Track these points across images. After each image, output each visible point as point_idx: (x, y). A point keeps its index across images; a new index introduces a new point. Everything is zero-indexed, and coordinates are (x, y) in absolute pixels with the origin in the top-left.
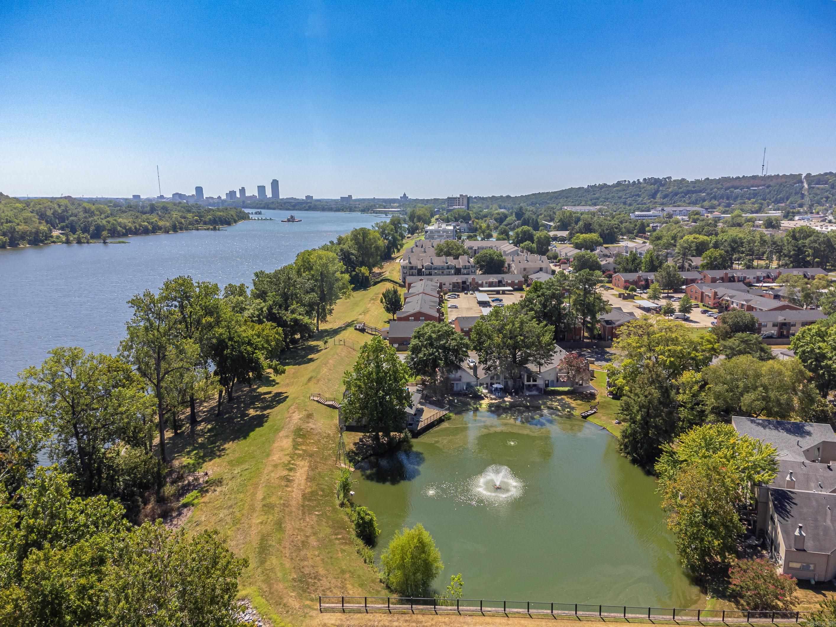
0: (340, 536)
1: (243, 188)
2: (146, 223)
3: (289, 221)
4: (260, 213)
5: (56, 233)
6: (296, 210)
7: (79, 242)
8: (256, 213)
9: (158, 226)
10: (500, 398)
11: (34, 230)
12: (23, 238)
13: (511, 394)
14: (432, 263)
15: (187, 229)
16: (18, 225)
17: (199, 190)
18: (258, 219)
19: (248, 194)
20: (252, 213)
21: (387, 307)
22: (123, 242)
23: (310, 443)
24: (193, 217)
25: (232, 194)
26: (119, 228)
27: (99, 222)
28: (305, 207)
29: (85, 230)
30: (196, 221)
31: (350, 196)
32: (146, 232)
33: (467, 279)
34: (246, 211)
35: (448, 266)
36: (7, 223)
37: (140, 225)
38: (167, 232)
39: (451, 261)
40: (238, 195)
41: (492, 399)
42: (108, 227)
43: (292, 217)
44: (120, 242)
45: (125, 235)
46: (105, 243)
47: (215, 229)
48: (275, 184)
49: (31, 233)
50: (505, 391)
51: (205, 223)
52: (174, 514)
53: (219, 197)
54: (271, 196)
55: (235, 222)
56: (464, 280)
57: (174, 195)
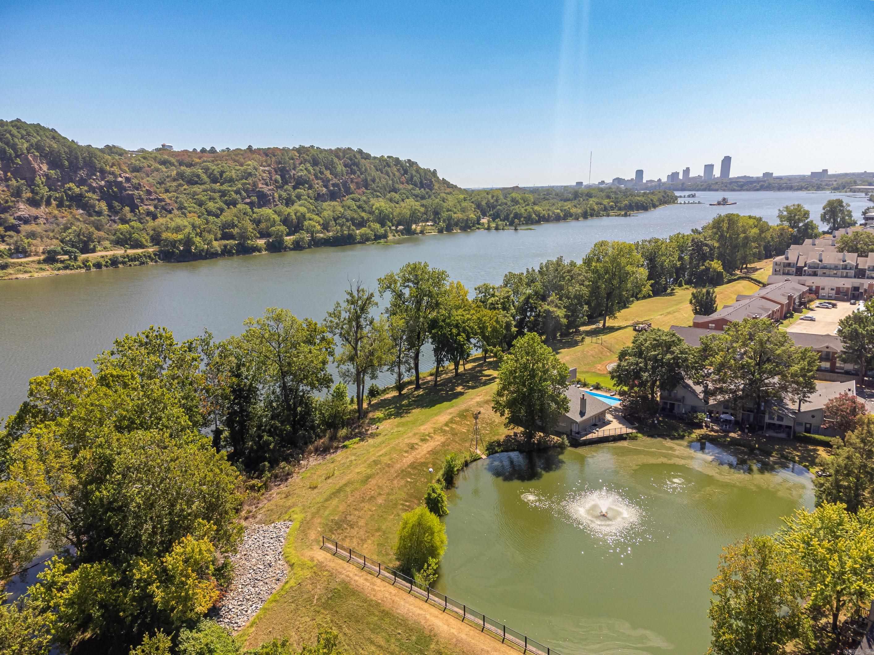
0: (407, 504)
1: (688, 169)
2: (559, 211)
3: (719, 204)
4: (693, 196)
5: (484, 221)
6: (744, 190)
7: (497, 229)
8: (689, 196)
9: (570, 213)
10: (724, 431)
11: (465, 218)
12: (456, 224)
13: (742, 430)
14: (821, 261)
15: (598, 215)
16: (455, 213)
17: (640, 173)
18: (685, 203)
19: (691, 175)
20: (684, 197)
21: (696, 309)
22: (530, 229)
23: (465, 424)
24: (609, 203)
25: (675, 175)
26: (534, 216)
27: (518, 210)
28: (755, 186)
29: (506, 218)
30: (612, 207)
31: (825, 171)
32: (558, 219)
33: (862, 284)
34: (677, 194)
35: (846, 266)
36: (447, 211)
37: (554, 213)
38: (577, 219)
39: (851, 259)
40: (681, 177)
41: (713, 430)
42: (525, 215)
43: (724, 199)
44: (527, 229)
45: (538, 222)
46: (516, 229)
47: (625, 215)
48: (727, 162)
49: (463, 219)
50: (738, 425)
51: (620, 209)
52: (332, 451)
53: (660, 180)
54: (719, 175)
55: (655, 206)
56: (856, 285)
57: (614, 180)
